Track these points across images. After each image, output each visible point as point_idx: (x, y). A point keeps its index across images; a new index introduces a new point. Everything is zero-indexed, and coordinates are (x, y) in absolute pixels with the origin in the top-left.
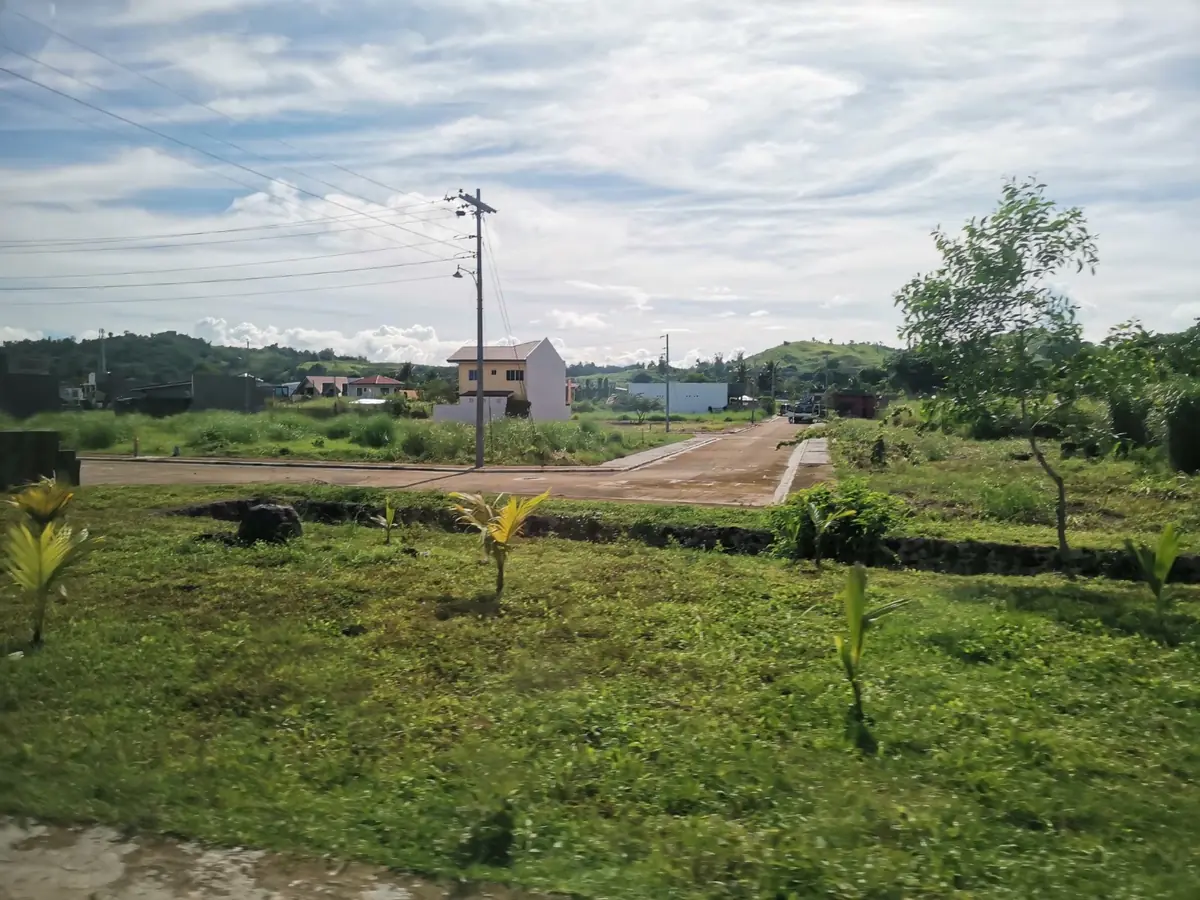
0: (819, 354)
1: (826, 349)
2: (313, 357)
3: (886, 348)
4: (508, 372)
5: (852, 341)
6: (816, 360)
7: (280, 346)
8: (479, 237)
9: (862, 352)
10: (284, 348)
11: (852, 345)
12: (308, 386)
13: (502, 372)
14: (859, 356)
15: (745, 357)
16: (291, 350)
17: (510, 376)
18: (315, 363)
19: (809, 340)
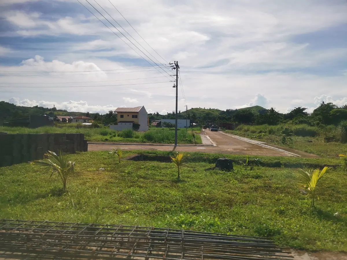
0: (201, 112)
1: (203, 110)
2: (50, 110)
3: (219, 110)
4: (133, 115)
5: (210, 108)
6: (201, 113)
7: (39, 106)
8: (177, 75)
9: (213, 111)
10: (40, 107)
11: (210, 109)
12: (57, 119)
13: (131, 116)
14: (212, 112)
15: (181, 112)
16: (42, 107)
17: (133, 117)
18: (50, 112)
19: (199, 108)
